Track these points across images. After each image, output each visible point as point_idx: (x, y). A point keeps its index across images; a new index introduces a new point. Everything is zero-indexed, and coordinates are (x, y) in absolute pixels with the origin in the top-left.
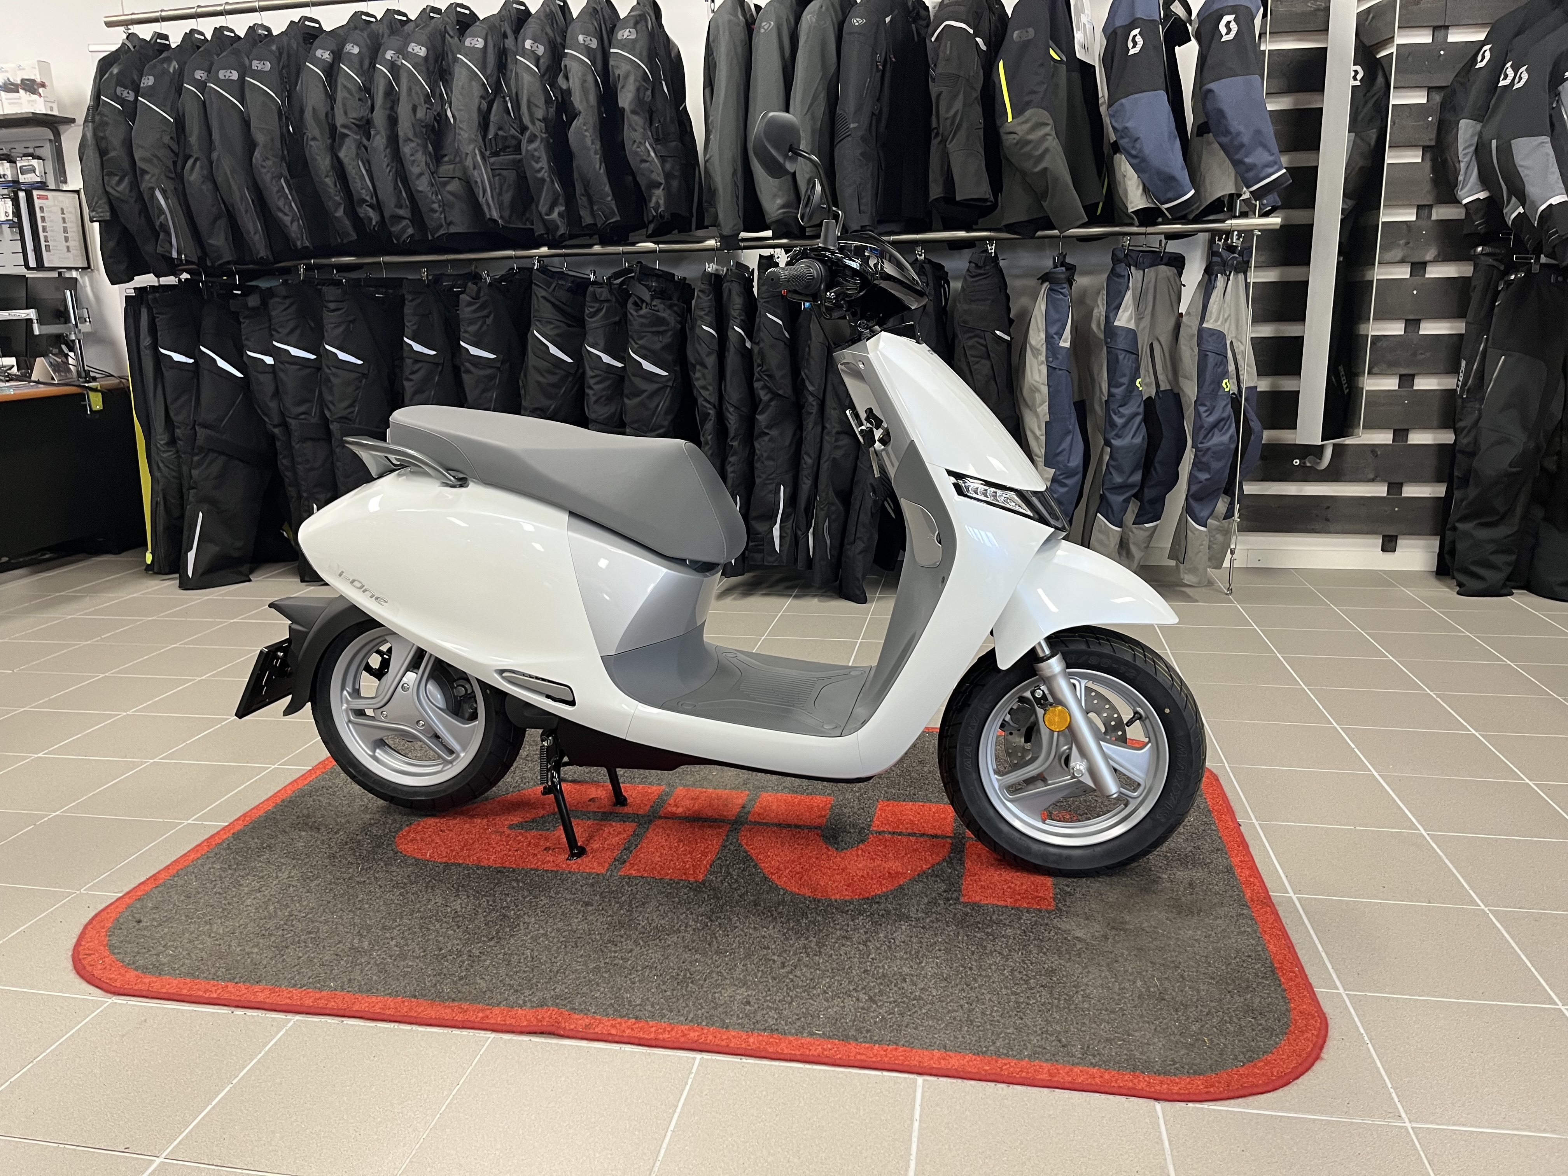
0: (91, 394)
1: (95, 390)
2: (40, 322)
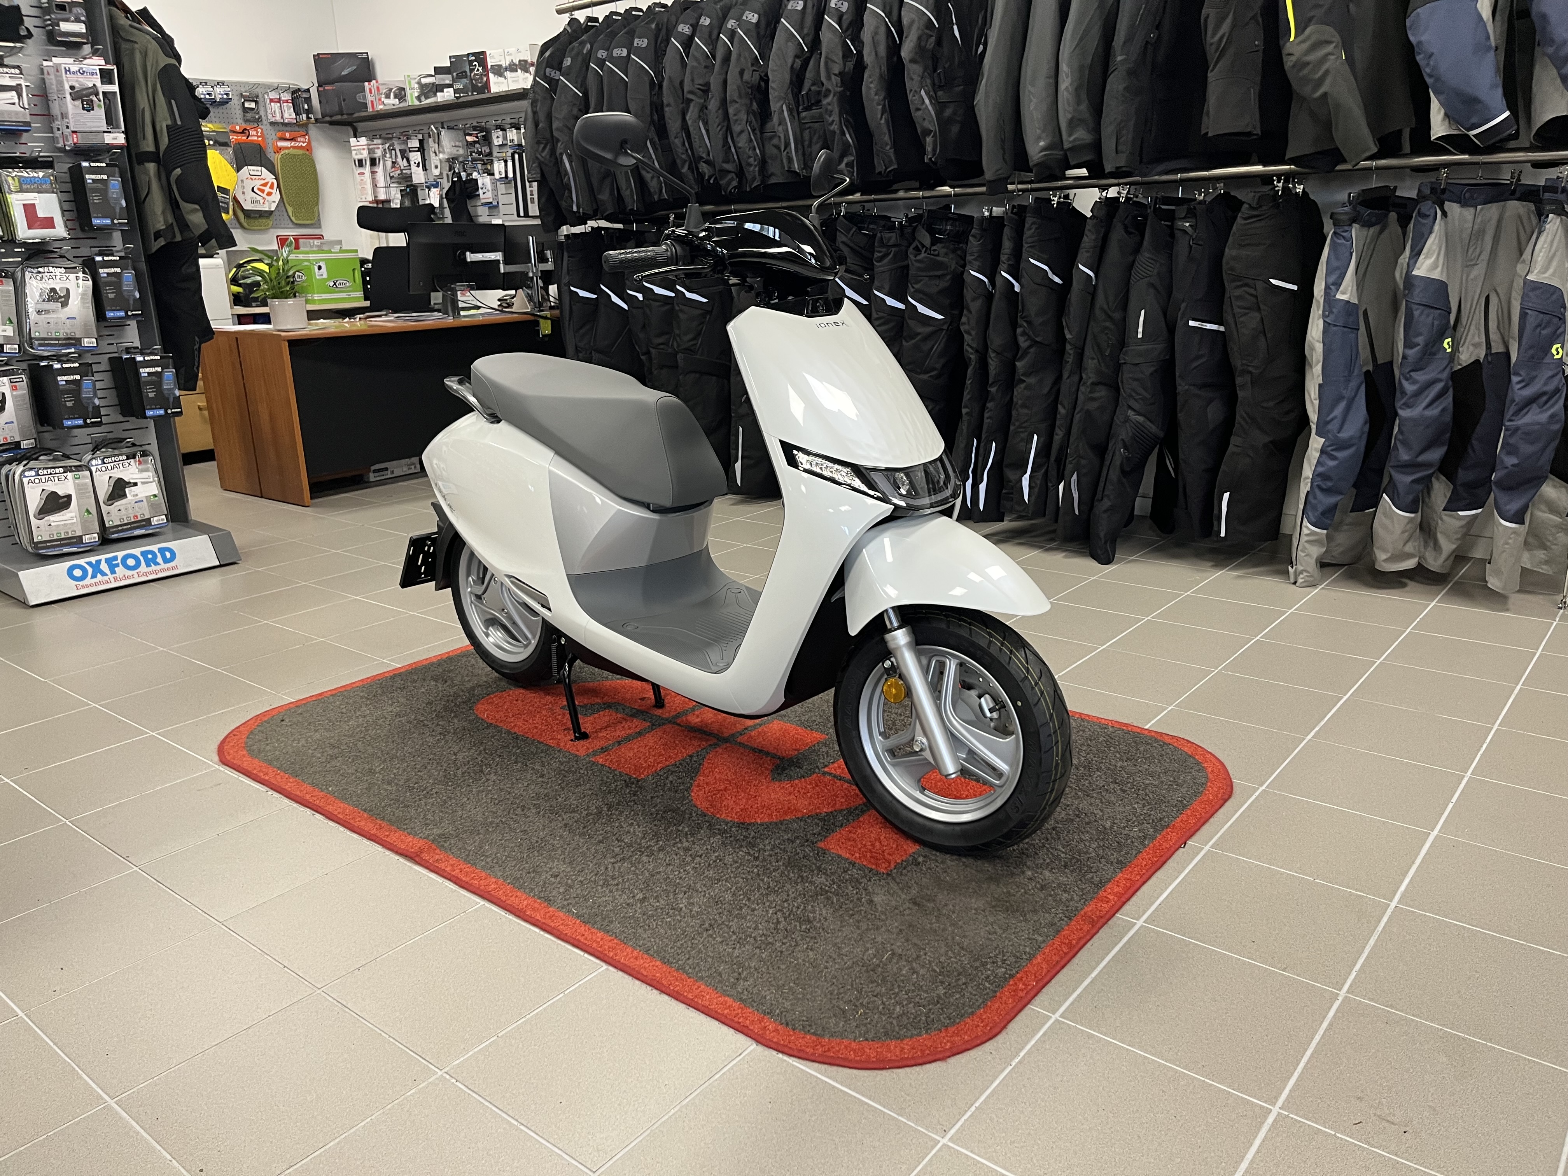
0: (542, 321)
1: (545, 318)
2: (506, 263)
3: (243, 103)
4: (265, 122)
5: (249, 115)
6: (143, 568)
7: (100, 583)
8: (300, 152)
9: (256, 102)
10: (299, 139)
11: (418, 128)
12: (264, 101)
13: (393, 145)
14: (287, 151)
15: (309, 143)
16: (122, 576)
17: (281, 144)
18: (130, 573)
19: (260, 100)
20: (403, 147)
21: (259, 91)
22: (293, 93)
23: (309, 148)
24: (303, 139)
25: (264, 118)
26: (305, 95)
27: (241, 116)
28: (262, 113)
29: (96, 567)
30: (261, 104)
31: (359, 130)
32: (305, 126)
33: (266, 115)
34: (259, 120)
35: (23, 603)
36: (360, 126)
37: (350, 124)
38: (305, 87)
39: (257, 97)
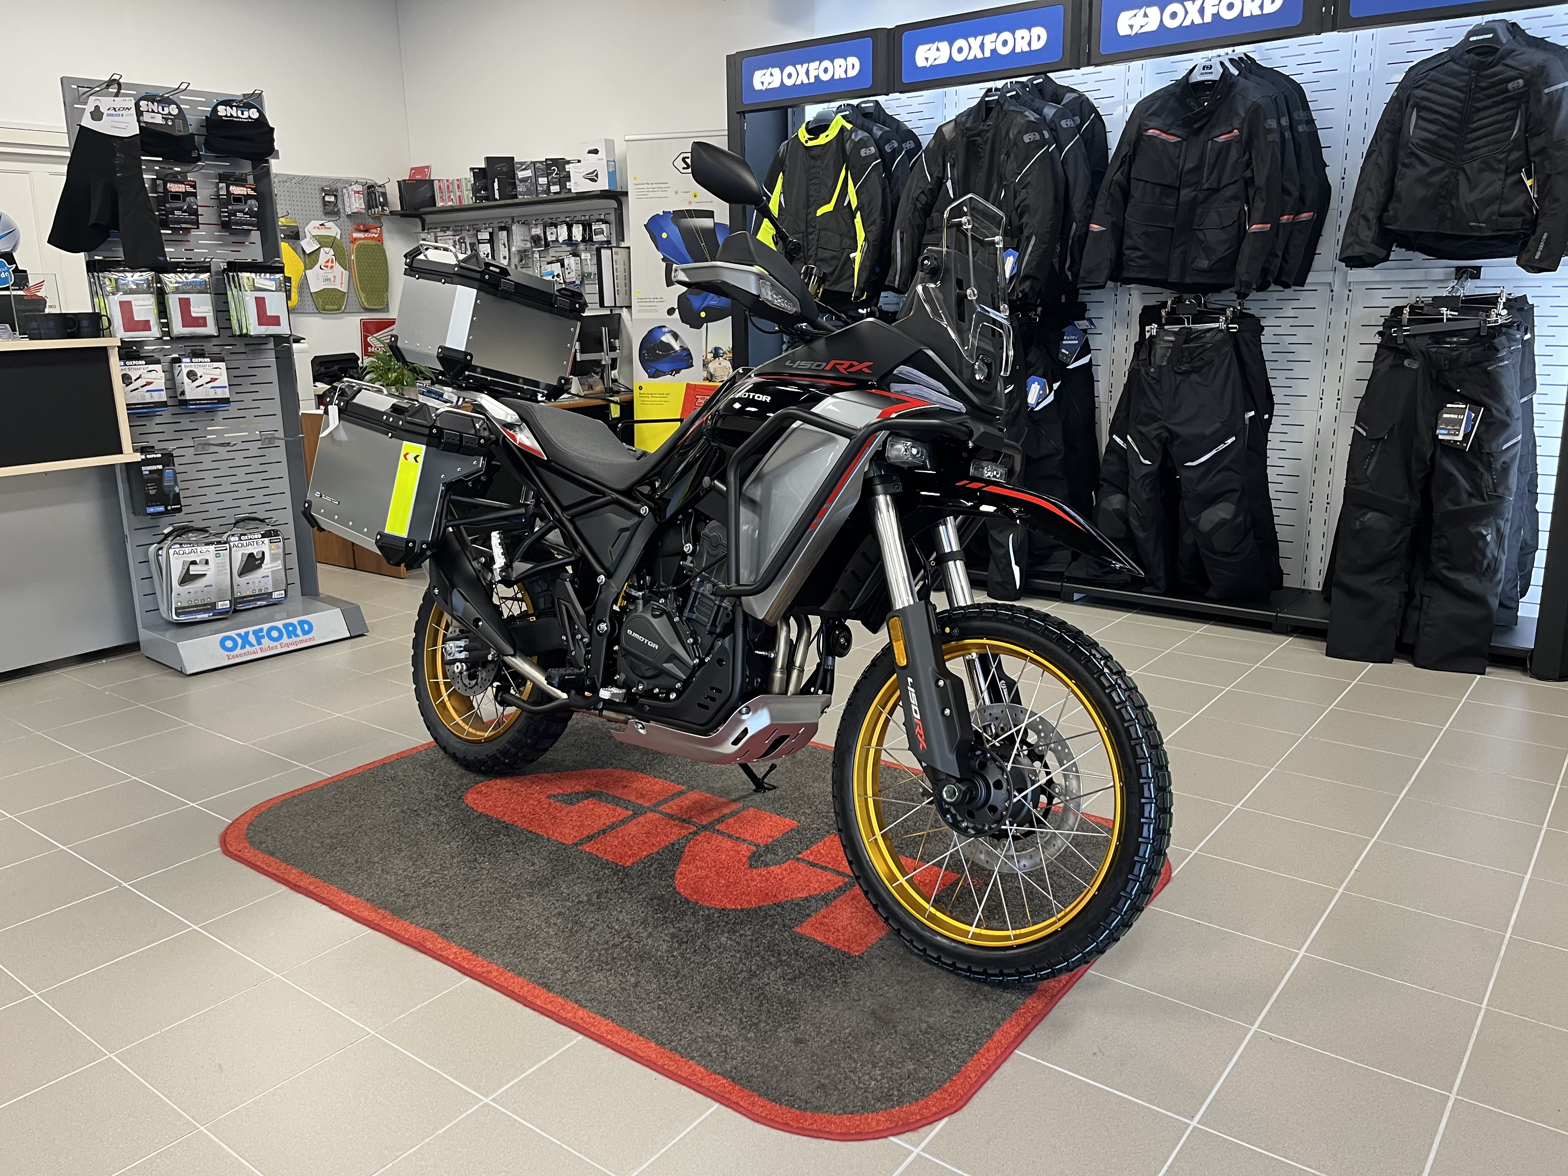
0: (612, 405)
1: (616, 403)
2: (582, 352)
3: (324, 197)
4: (342, 215)
5: (329, 208)
6: (285, 640)
7: (248, 653)
8: (373, 242)
9: (336, 196)
10: (372, 231)
11: (488, 222)
12: (343, 196)
13: (464, 238)
14: (361, 242)
15: (381, 234)
16: (268, 647)
17: (356, 235)
18: (274, 644)
19: (339, 194)
20: (474, 240)
21: (339, 186)
22: (369, 187)
23: (380, 239)
24: (375, 231)
25: (342, 210)
26: (380, 190)
27: (321, 209)
28: (340, 206)
29: (245, 638)
30: (339, 198)
31: (427, 222)
32: (377, 218)
33: (344, 209)
34: (337, 213)
35: (181, 673)
36: (429, 219)
37: (419, 216)
38: (380, 183)
39: (336, 190)
